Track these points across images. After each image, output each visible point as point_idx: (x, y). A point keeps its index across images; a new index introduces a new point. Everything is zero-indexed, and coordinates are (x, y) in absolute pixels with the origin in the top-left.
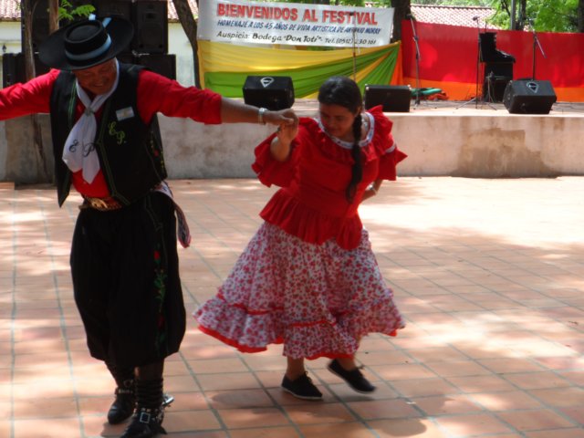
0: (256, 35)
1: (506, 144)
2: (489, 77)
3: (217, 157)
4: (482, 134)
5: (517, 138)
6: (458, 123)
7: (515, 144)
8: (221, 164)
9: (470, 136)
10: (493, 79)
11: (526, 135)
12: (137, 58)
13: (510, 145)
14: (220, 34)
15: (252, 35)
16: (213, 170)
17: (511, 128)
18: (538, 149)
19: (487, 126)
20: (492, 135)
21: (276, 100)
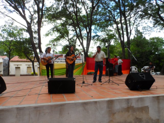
1: (137, 117)
2: (108, 69)
4: (122, 112)
5: (144, 112)
6: (105, 105)
7: (143, 116)
9: (114, 114)
10: (109, 70)
11: (150, 109)
13: (140, 117)
17: (140, 105)
18: (157, 118)
19: (124, 105)
20: (128, 112)
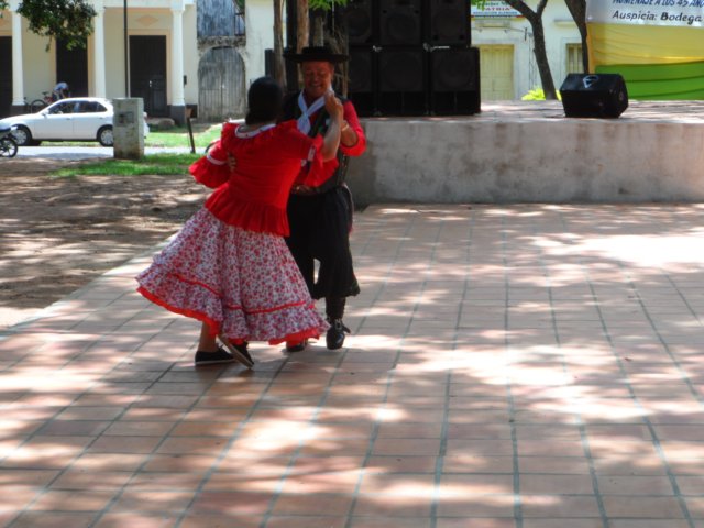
0: (665, 16)
3: (512, 175)
8: (516, 186)
12: (429, 53)
14: (616, 14)
15: (660, 16)
16: (506, 192)
21: (601, 104)
